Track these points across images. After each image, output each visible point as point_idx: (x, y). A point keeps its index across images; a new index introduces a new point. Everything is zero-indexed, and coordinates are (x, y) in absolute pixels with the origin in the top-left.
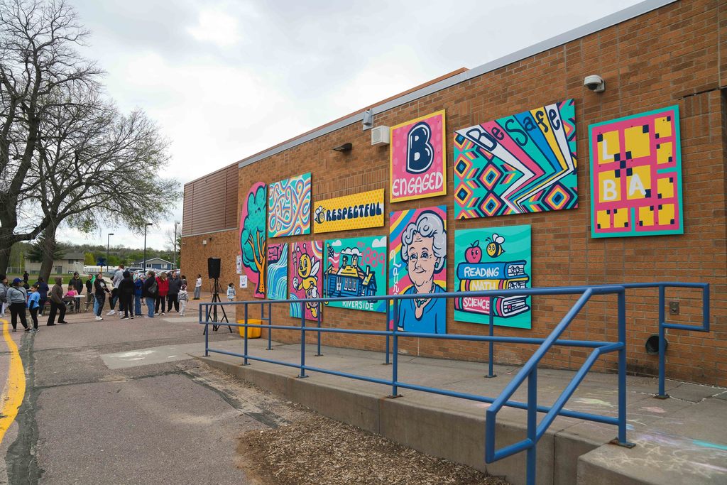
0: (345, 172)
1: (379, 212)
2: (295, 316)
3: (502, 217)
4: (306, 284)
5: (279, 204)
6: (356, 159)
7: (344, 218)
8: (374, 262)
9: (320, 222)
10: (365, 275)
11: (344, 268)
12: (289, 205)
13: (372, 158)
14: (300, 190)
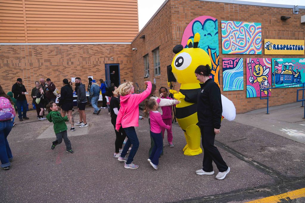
0: (281, 28)
1: (302, 49)
2: (251, 96)
4: (260, 79)
5: (233, 34)
6: (289, 24)
7: (284, 49)
8: (300, 68)
9: (269, 49)
10: (296, 73)
11: (285, 71)
12: (244, 37)
13: (297, 27)
14: (253, 31)
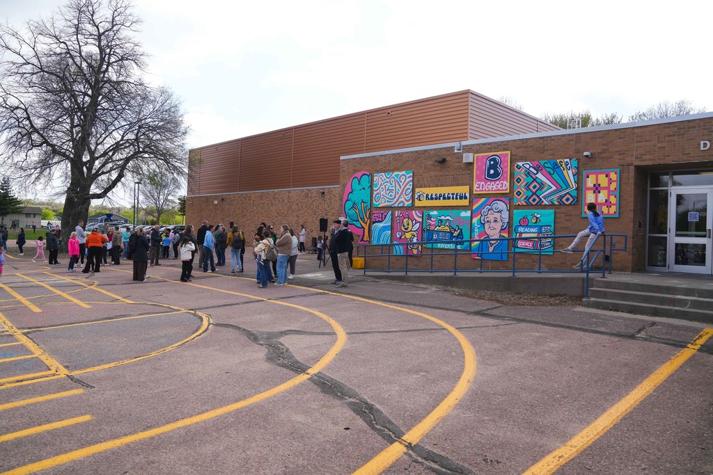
0: (438, 174)
1: (466, 198)
2: (398, 254)
3: (540, 206)
4: (408, 235)
5: (383, 187)
6: (449, 167)
7: (440, 199)
8: (462, 224)
9: (420, 200)
10: (455, 230)
11: (439, 226)
12: (394, 188)
13: (460, 168)
14: (403, 181)
